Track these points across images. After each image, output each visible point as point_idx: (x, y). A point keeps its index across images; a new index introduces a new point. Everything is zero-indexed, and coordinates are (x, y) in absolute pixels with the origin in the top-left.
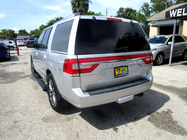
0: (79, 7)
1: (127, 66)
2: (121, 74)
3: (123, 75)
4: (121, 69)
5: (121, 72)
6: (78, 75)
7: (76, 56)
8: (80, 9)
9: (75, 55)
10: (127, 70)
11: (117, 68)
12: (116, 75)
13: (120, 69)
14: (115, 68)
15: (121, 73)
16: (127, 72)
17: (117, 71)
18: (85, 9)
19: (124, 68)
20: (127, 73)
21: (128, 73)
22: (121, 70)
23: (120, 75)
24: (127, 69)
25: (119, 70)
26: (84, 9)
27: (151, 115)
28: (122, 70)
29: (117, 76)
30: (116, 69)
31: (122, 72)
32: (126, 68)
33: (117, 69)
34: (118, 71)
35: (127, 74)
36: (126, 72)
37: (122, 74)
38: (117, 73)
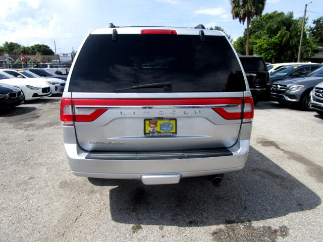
0: (244, 7)
1: (175, 120)
2: (160, 132)
3: (163, 135)
4: (159, 122)
5: (158, 129)
6: (72, 123)
7: (70, 93)
8: (246, 9)
9: (69, 91)
10: (174, 127)
11: (149, 120)
12: (147, 132)
13: (156, 122)
14: (145, 120)
15: (159, 130)
16: (174, 129)
17: (149, 126)
18: (256, 10)
19: (168, 121)
20: (174, 131)
21: (176, 133)
22: (158, 124)
23: (156, 134)
24: (174, 125)
25: (155, 124)
26: (253, 9)
27: (229, 225)
28: (161, 125)
29: (149, 134)
30: (147, 122)
31: (161, 129)
32: (173, 122)
33: (150, 122)
34: (152, 125)
35: (173, 133)
36: (172, 129)
37: (162, 131)
38: (149, 129)
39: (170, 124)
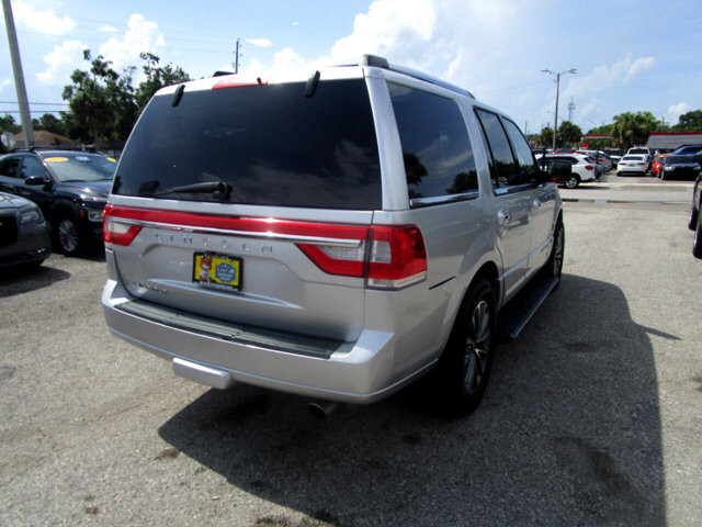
1: (240, 260)
2: (214, 281)
3: (218, 286)
4: (216, 261)
5: (212, 274)
10: (238, 274)
11: (201, 254)
12: (197, 277)
13: (211, 261)
14: (196, 254)
15: (213, 276)
16: (237, 279)
17: (201, 266)
19: (228, 261)
20: (236, 283)
22: (213, 265)
23: (208, 284)
24: (237, 270)
25: (209, 263)
28: (217, 267)
29: (199, 281)
30: (199, 258)
31: (217, 276)
32: (236, 264)
33: (202, 259)
34: (205, 266)
35: (234, 287)
36: (233, 278)
37: (217, 280)
38: (200, 272)
39: (230, 267)
